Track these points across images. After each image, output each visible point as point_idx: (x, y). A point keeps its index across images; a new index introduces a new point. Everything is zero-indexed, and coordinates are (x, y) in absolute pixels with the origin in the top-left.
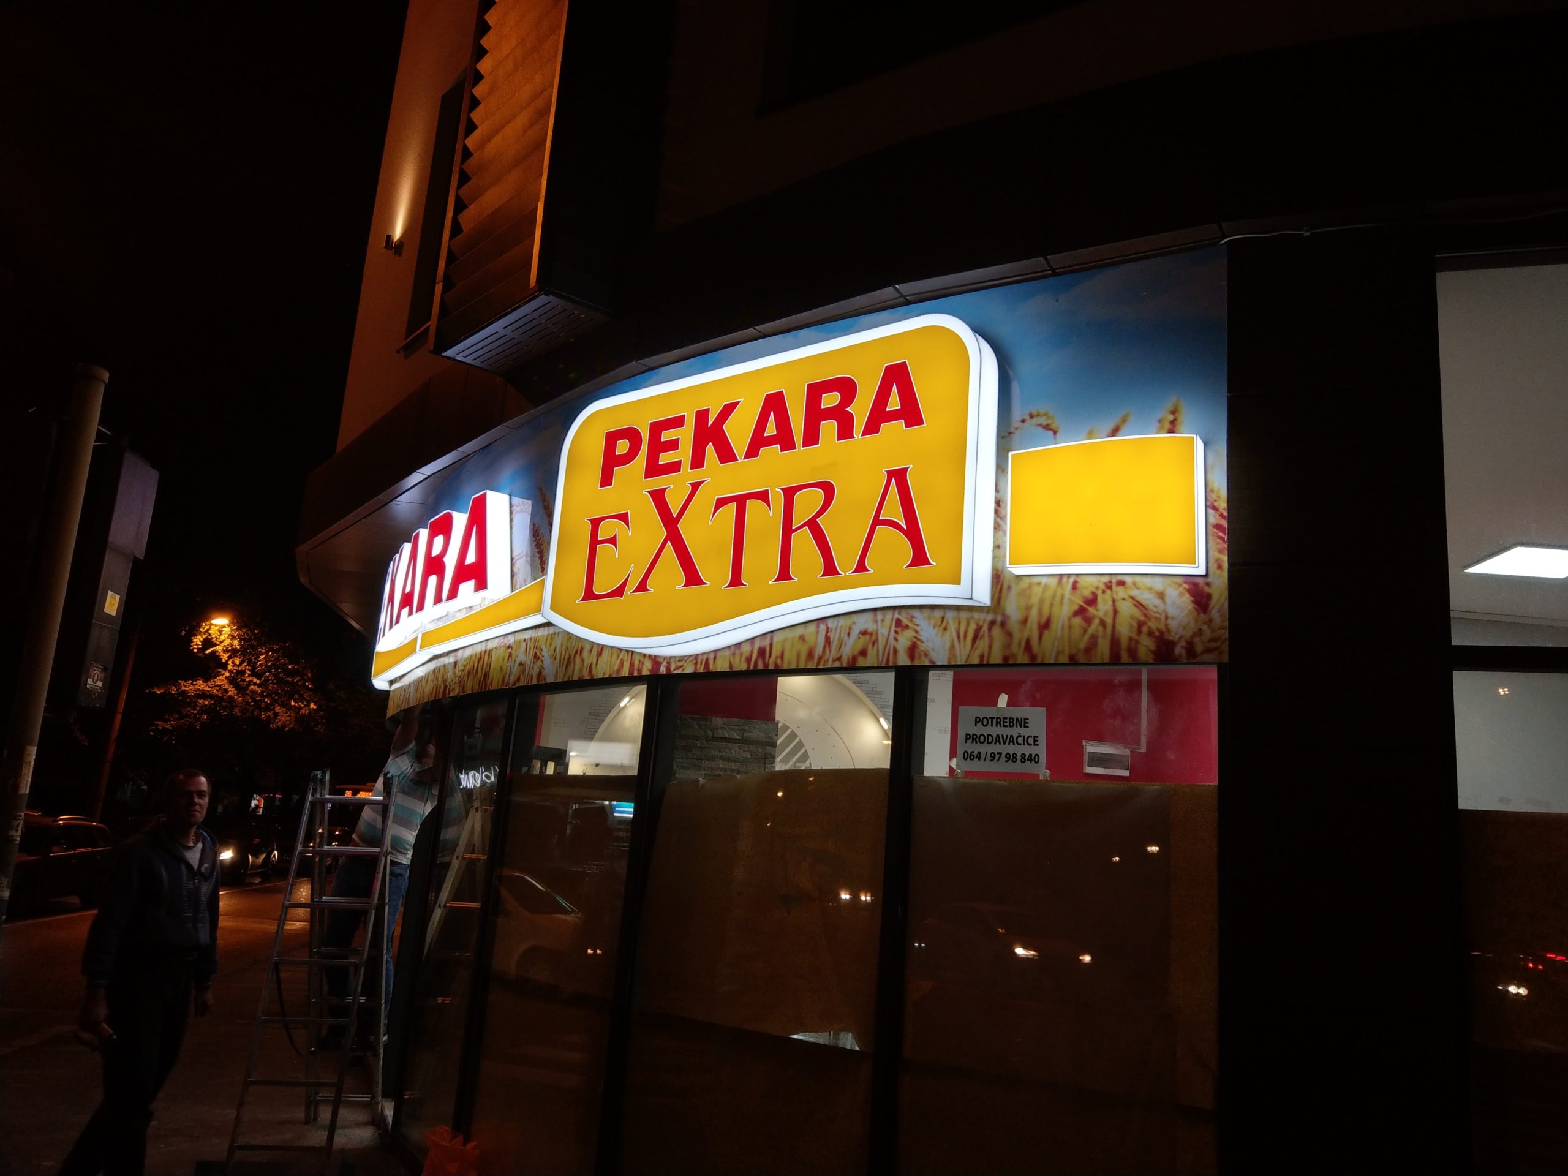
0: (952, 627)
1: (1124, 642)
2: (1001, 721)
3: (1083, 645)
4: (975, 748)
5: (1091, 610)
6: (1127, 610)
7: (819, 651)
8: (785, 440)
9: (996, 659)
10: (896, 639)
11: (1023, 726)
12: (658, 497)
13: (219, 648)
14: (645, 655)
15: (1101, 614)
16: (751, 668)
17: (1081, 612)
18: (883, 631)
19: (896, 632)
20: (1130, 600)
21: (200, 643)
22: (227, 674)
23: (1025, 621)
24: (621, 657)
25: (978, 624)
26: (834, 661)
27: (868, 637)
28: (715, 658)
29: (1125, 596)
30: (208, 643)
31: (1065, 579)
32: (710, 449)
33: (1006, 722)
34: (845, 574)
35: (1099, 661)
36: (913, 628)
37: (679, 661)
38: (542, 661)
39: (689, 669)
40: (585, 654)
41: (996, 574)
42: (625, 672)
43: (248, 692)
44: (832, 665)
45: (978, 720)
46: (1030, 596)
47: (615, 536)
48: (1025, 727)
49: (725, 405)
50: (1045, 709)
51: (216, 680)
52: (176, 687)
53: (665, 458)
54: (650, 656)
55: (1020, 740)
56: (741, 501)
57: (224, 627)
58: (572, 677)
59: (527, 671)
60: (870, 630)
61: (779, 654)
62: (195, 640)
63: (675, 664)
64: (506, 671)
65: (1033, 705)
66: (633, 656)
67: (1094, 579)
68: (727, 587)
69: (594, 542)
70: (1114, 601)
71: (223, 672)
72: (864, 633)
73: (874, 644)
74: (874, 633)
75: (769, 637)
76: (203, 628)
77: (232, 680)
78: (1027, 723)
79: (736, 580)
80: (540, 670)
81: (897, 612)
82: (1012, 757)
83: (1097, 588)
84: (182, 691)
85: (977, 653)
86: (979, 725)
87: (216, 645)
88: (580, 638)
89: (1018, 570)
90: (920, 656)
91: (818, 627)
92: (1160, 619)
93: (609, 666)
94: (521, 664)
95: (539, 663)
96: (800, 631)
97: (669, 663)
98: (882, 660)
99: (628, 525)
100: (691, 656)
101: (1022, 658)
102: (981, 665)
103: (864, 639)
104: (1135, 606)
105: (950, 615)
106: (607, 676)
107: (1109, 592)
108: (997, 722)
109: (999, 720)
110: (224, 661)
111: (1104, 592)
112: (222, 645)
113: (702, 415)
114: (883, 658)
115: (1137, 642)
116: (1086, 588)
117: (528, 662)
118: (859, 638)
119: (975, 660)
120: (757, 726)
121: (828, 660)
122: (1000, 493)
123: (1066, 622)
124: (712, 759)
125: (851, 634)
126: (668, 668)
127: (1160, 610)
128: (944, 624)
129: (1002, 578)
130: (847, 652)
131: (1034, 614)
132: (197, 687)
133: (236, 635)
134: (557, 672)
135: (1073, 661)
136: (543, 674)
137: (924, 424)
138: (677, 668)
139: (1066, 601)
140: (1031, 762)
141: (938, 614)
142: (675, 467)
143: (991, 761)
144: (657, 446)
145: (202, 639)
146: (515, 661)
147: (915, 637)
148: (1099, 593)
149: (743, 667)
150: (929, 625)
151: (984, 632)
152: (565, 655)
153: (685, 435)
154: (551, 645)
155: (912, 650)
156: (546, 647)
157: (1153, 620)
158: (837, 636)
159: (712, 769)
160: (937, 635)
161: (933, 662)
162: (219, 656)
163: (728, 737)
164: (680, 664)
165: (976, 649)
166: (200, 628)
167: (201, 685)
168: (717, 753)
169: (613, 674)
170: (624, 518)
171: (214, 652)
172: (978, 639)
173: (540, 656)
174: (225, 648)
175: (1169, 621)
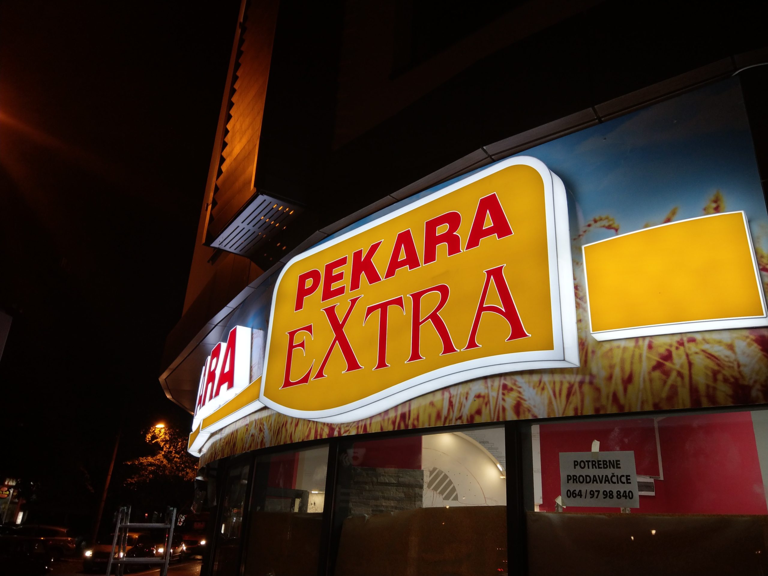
0: (549, 388)
1: (702, 389)
2: (596, 464)
3: (664, 395)
4: (577, 487)
5: (668, 364)
6: (699, 361)
7: (444, 413)
8: (412, 261)
9: (589, 410)
10: (503, 400)
11: (615, 467)
12: (330, 312)
13: (159, 440)
14: (324, 424)
15: (677, 367)
16: (396, 429)
17: (658, 366)
18: (493, 394)
19: (503, 394)
20: (702, 353)
21: (150, 438)
22: (163, 453)
23: (610, 378)
24: (309, 426)
25: (569, 383)
26: (456, 420)
27: (481, 399)
28: (370, 424)
29: (697, 350)
30: (154, 437)
31: (641, 342)
32: (363, 276)
33: (601, 464)
34: (460, 350)
35: (681, 407)
36: (516, 390)
37: (347, 426)
38: (264, 433)
39: (353, 432)
40: (288, 425)
41: (581, 342)
42: (312, 437)
43: (173, 462)
44: (455, 423)
45: (576, 463)
46: (612, 357)
47: (304, 342)
48: (617, 468)
49: (372, 246)
50: (633, 451)
51: (157, 456)
52: (138, 461)
53: (335, 286)
54: (328, 424)
55: (614, 479)
56: (383, 307)
57: (162, 428)
58: (280, 443)
59: (255, 440)
60: (482, 394)
61: (416, 416)
62: (147, 436)
63: (344, 429)
64: (245, 440)
65: (622, 449)
66: (317, 425)
67: (667, 340)
68: (376, 369)
69: (291, 346)
70: (687, 355)
71: (161, 452)
72: (478, 396)
73: (486, 404)
74: (486, 396)
75: (408, 404)
76: (152, 430)
77: (165, 456)
78: (619, 464)
79: (382, 364)
80: (263, 439)
81: (503, 378)
82: (608, 494)
83: (671, 346)
84: (140, 463)
85: (571, 407)
86: (578, 467)
87: (158, 438)
88: (285, 415)
89: (600, 336)
90: (524, 412)
91: (443, 394)
92: (733, 367)
93: (302, 433)
94: (252, 436)
95: (262, 434)
96: (430, 398)
97: (340, 429)
98: (494, 417)
99: (311, 333)
100: (354, 422)
101: (612, 409)
102: (576, 417)
103: (478, 401)
104: (708, 358)
105: (546, 378)
106: (301, 441)
107: (682, 348)
108: (593, 465)
109: (594, 463)
110: (162, 446)
111: (677, 348)
112: (161, 438)
113: (358, 255)
114: (494, 415)
115: (715, 389)
116: (660, 346)
117: (256, 434)
118: (475, 400)
119: (570, 413)
120: (408, 473)
121: (452, 420)
122: (577, 280)
123: (647, 377)
124: (377, 499)
125: (468, 398)
126: (339, 432)
127: (732, 360)
128: (542, 385)
129: (586, 344)
130: (466, 412)
131: (617, 372)
132: (148, 460)
133: (167, 433)
134: (271, 439)
135: (657, 410)
136: (264, 441)
137: (512, 233)
138: (345, 432)
139: (644, 358)
140: (626, 498)
141: (535, 378)
142: (341, 291)
143: (591, 498)
144: (330, 279)
145: (151, 436)
146: (249, 434)
147: (519, 397)
148: (673, 350)
149: (390, 428)
150: (529, 386)
151: (576, 390)
152: (277, 427)
153: (347, 270)
154: (269, 421)
155: (518, 407)
156: (266, 423)
157: (726, 368)
158: (458, 400)
159: (377, 506)
160: (537, 394)
161: (536, 417)
162: (159, 444)
163: (387, 481)
164: (347, 429)
165: (570, 403)
166: (150, 430)
167: (150, 459)
168: (380, 494)
169: (304, 438)
170: (309, 329)
171: (157, 442)
172: (571, 395)
173: (263, 429)
174: (162, 440)
175: (742, 368)
